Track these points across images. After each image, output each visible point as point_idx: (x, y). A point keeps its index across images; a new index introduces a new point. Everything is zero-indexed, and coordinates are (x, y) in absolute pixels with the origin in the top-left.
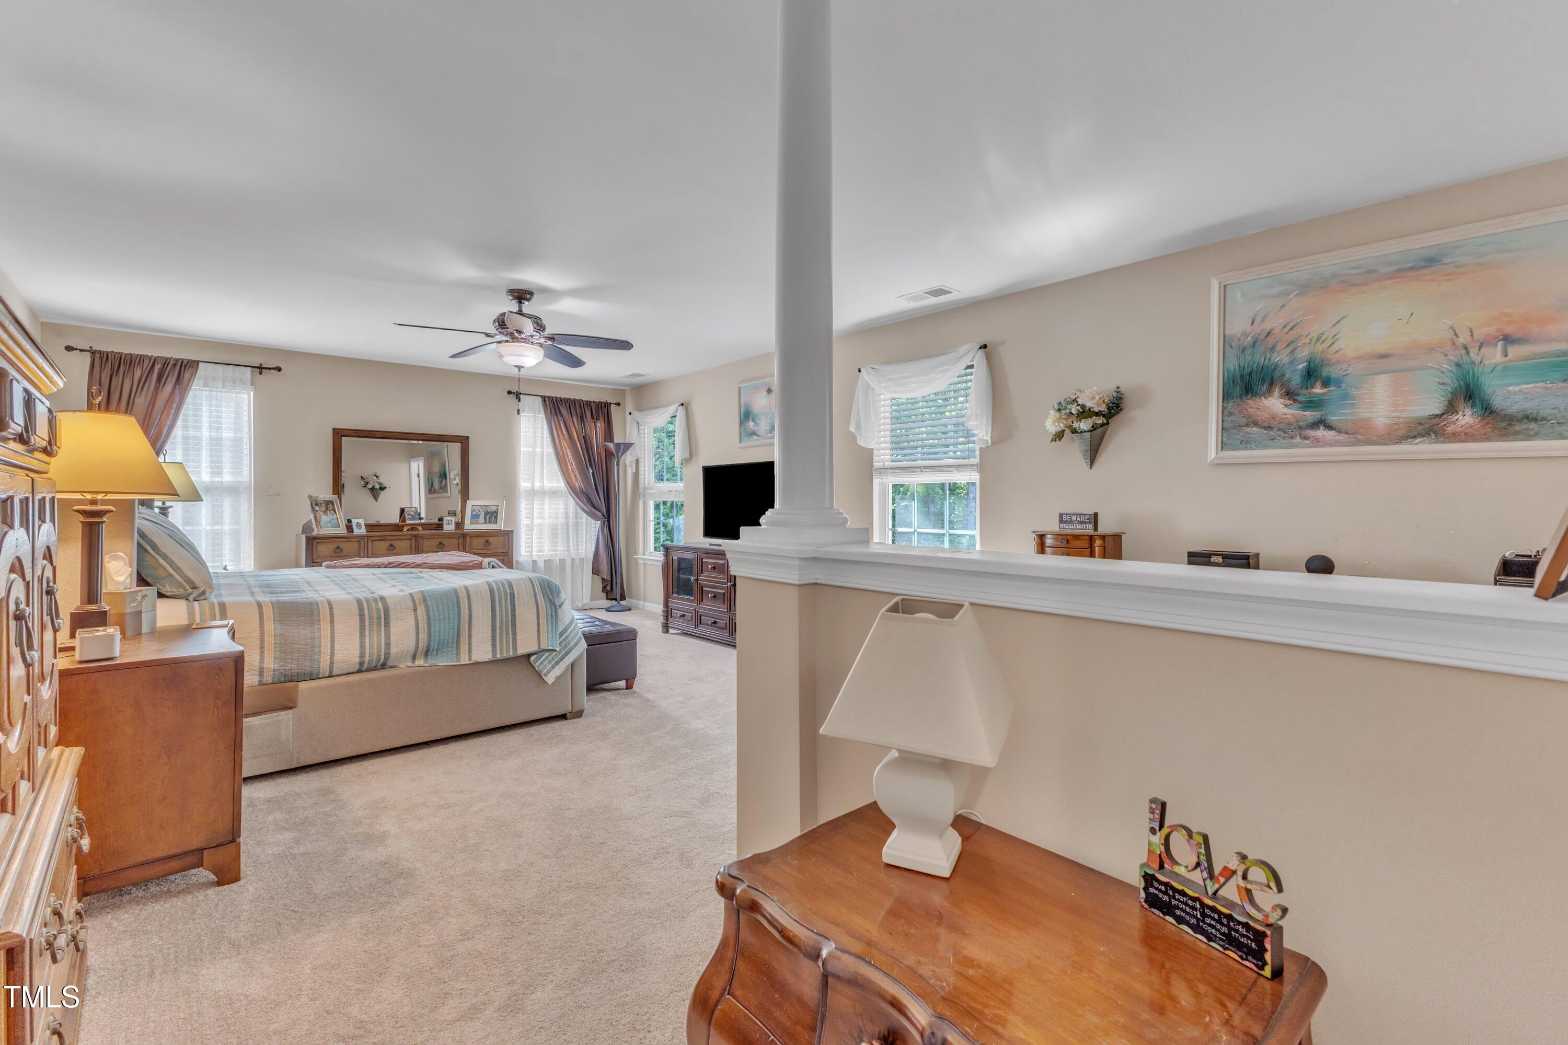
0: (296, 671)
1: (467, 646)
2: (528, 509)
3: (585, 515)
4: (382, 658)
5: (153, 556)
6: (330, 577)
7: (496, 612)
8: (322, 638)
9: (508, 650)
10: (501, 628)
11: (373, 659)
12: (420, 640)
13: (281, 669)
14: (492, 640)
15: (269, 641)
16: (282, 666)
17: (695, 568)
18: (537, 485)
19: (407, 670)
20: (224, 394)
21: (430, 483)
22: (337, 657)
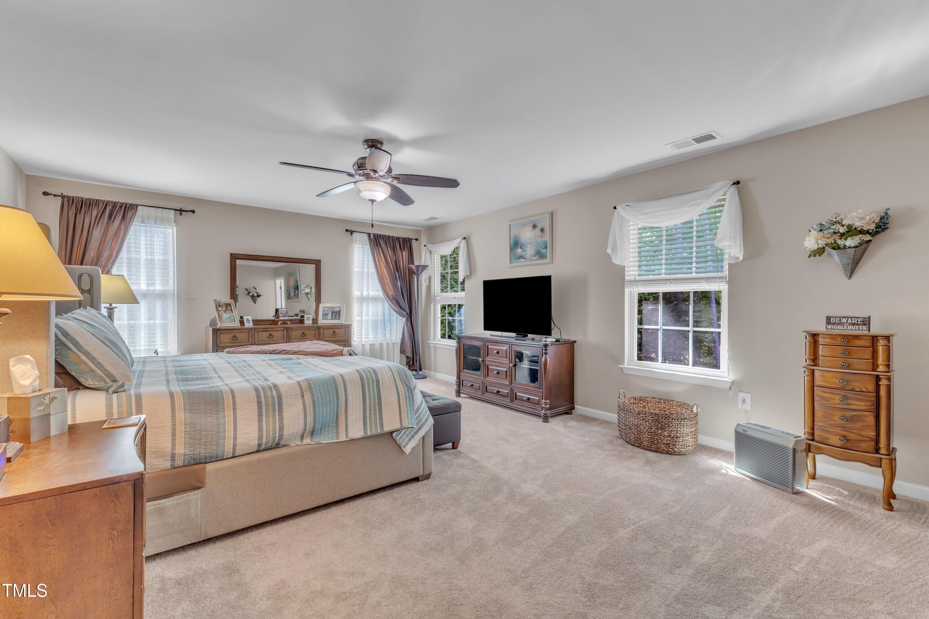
0: (204, 454)
1: (344, 425)
2: (359, 309)
3: (395, 314)
4: (277, 439)
5: (76, 354)
6: (231, 363)
7: (366, 396)
8: (226, 424)
9: (376, 429)
10: (370, 410)
11: (269, 441)
12: (307, 423)
13: (190, 454)
14: (364, 419)
15: (180, 428)
16: (191, 451)
17: (482, 352)
18: (365, 293)
19: (297, 449)
20: (155, 229)
21: (288, 293)
22: (239, 441)
